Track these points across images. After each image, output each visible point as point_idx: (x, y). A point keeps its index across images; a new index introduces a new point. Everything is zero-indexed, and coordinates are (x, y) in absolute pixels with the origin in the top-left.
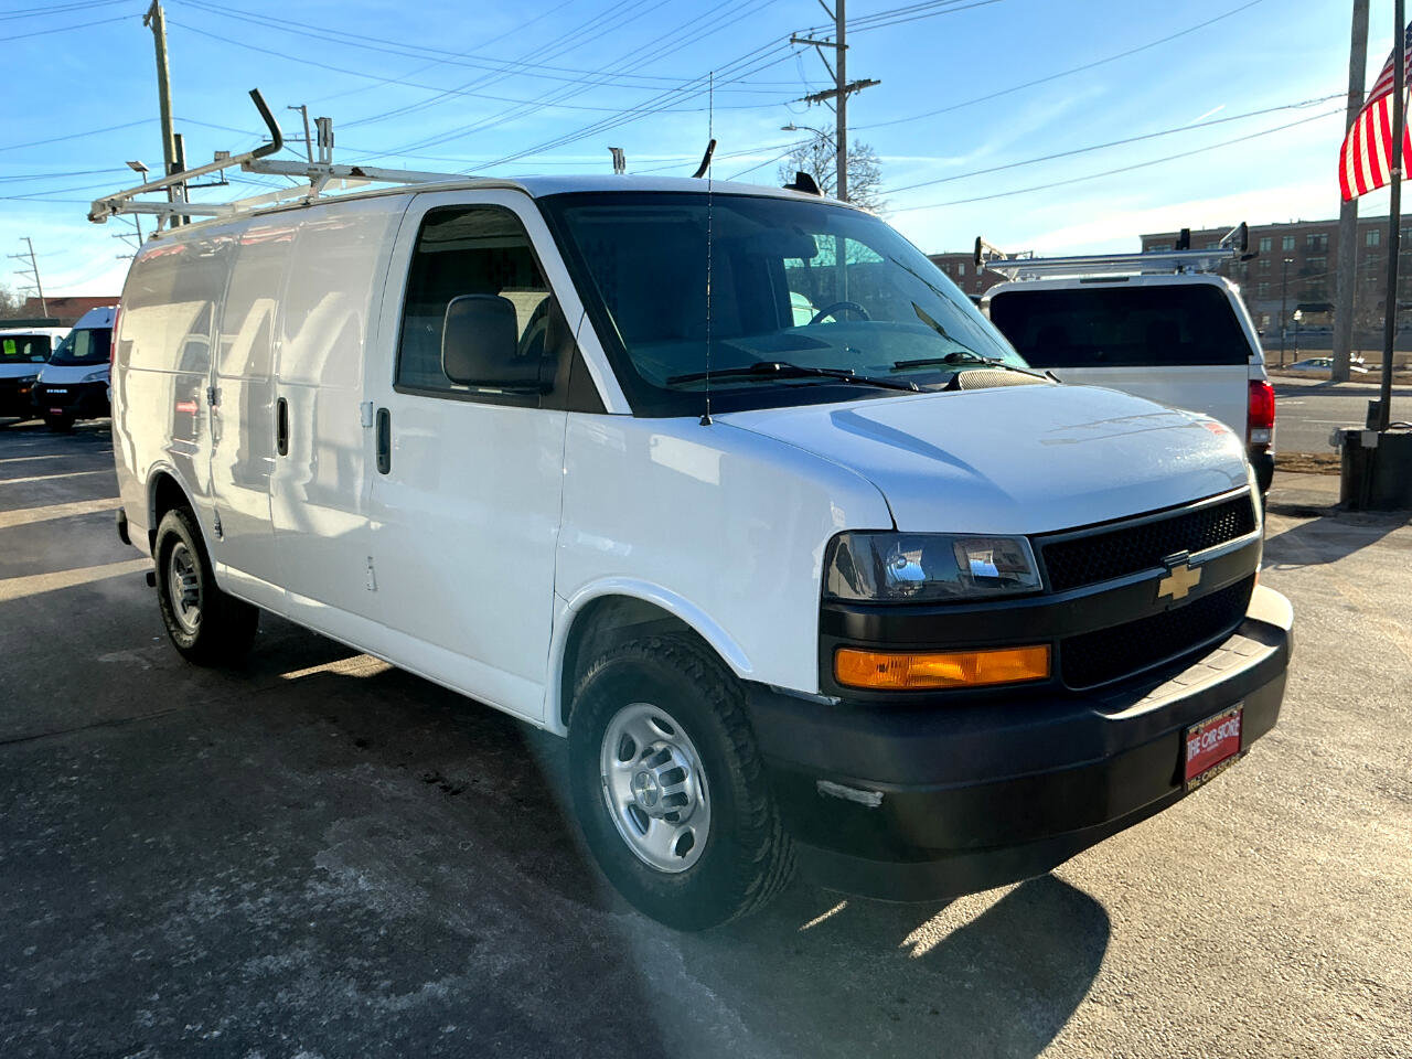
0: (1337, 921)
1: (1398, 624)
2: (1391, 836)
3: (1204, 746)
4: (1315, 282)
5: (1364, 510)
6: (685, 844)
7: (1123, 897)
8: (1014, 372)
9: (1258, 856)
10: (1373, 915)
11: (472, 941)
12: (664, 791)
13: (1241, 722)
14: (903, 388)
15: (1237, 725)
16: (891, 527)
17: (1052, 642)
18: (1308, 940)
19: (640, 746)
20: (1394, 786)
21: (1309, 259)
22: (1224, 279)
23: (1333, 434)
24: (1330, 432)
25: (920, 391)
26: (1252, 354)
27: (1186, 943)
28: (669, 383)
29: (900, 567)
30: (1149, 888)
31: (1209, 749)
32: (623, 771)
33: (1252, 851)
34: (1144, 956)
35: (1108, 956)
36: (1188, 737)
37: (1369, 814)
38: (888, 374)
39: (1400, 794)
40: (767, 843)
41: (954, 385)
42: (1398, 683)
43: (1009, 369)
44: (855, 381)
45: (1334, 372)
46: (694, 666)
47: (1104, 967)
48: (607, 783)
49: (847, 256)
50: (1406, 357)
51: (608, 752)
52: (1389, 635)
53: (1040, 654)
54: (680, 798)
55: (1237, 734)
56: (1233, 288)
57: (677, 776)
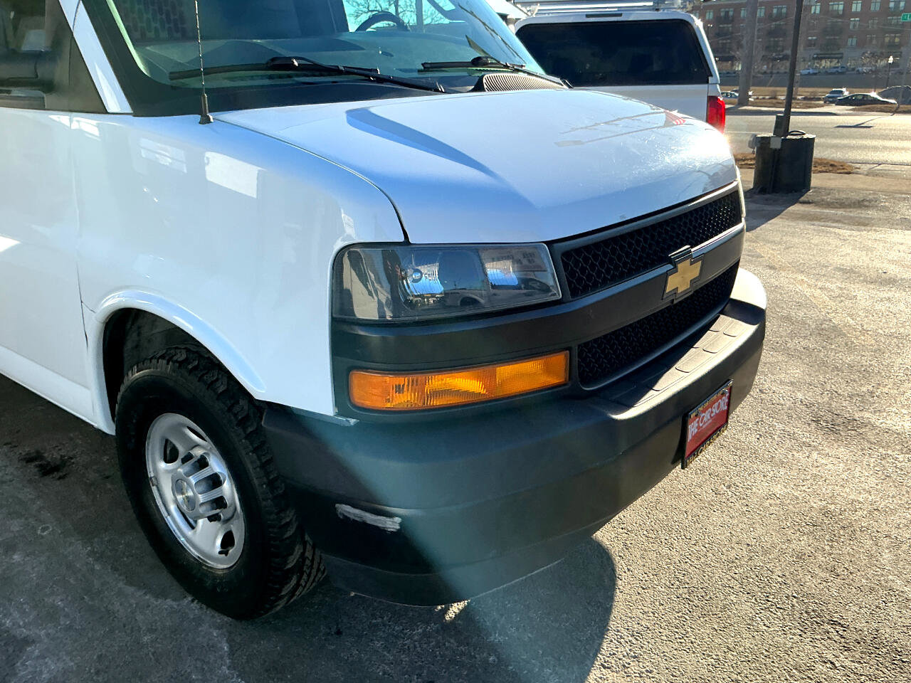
0: (801, 556)
1: (805, 279)
2: (830, 466)
3: (701, 425)
4: (725, 41)
5: (769, 193)
6: (228, 541)
7: (625, 545)
8: (534, 78)
9: (730, 493)
10: (827, 548)
11: (27, 641)
12: (201, 498)
13: (729, 398)
14: (430, 89)
15: (727, 400)
16: (402, 239)
17: (569, 349)
18: (780, 579)
19: (182, 451)
20: (824, 418)
21: (721, 26)
22: (692, 16)
23: (752, 139)
24: (749, 138)
25: (445, 93)
26: (712, 76)
27: (681, 591)
28: (171, 79)
29: (415, 281)
30: (645, 533)
31: (704, 427)
32: (168, 471)
33: (725, 488)
34: (646, 609)
35: (615, 613)
36: (690, 420)
37: (810, 446)
38: (416, 75)
39: (830, 426)
40: (298, 550)
41: (479, 87)
42: (813, 327)
43: (529, 74)
44: (380, 80)
45: (739, 100)
46: (217, 380)
47: (613, 624)
48: (155, 482)
49: (424, 17)
50: (777, 91)
51: (153, 454)
52: (800, 287)
53: (559, 361)
54: (219, 502)
55: (726, 408)
56: (698, 23)
57: (215, 481)
